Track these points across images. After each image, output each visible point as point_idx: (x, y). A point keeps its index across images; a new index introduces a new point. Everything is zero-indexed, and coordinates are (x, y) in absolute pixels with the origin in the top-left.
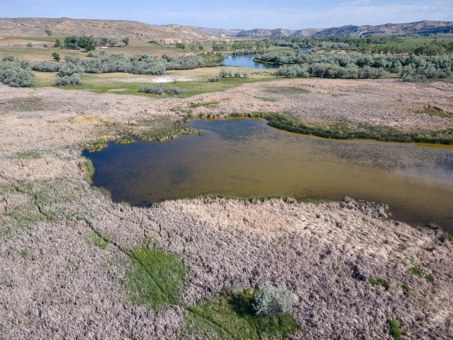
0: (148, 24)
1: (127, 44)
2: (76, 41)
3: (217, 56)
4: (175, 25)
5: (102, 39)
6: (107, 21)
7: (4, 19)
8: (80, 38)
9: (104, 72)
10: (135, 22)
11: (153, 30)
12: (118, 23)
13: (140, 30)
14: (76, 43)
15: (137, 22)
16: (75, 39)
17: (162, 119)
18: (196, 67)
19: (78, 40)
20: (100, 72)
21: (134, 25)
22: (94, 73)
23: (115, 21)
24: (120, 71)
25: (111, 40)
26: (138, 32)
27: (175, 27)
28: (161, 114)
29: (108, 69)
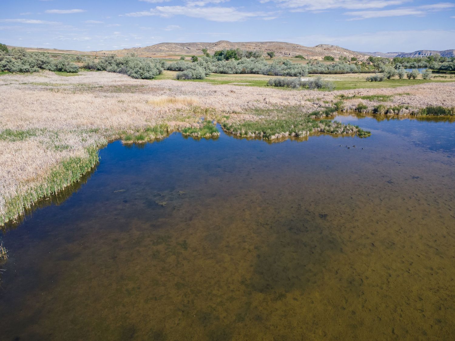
0: (297, 45)
1: (271, 57)
2: (223, 54)
3: (374, 67)
4: (325, 45)
5: (247, 52)
6: (259, 43)
7: (175, 43)
8: (228, 51)
9: (236, 73)
10: (285, 43)
11: (302, 49)
12: (268, 44)
13: (288, 49)
14: (223, 56)
15: (286, 43)
16: (223, 52)
17: (286, 108)
18: (347, 73)
19: (225, 53)
20: (232, 72)
21: (283, 45)
22: (225, 73)
23: (266, 43)
24: (254, 73)
25: (256, 52)
26: (287, 51)
27: (325, 47)
28: (287, 104)
29: (242, 70)
